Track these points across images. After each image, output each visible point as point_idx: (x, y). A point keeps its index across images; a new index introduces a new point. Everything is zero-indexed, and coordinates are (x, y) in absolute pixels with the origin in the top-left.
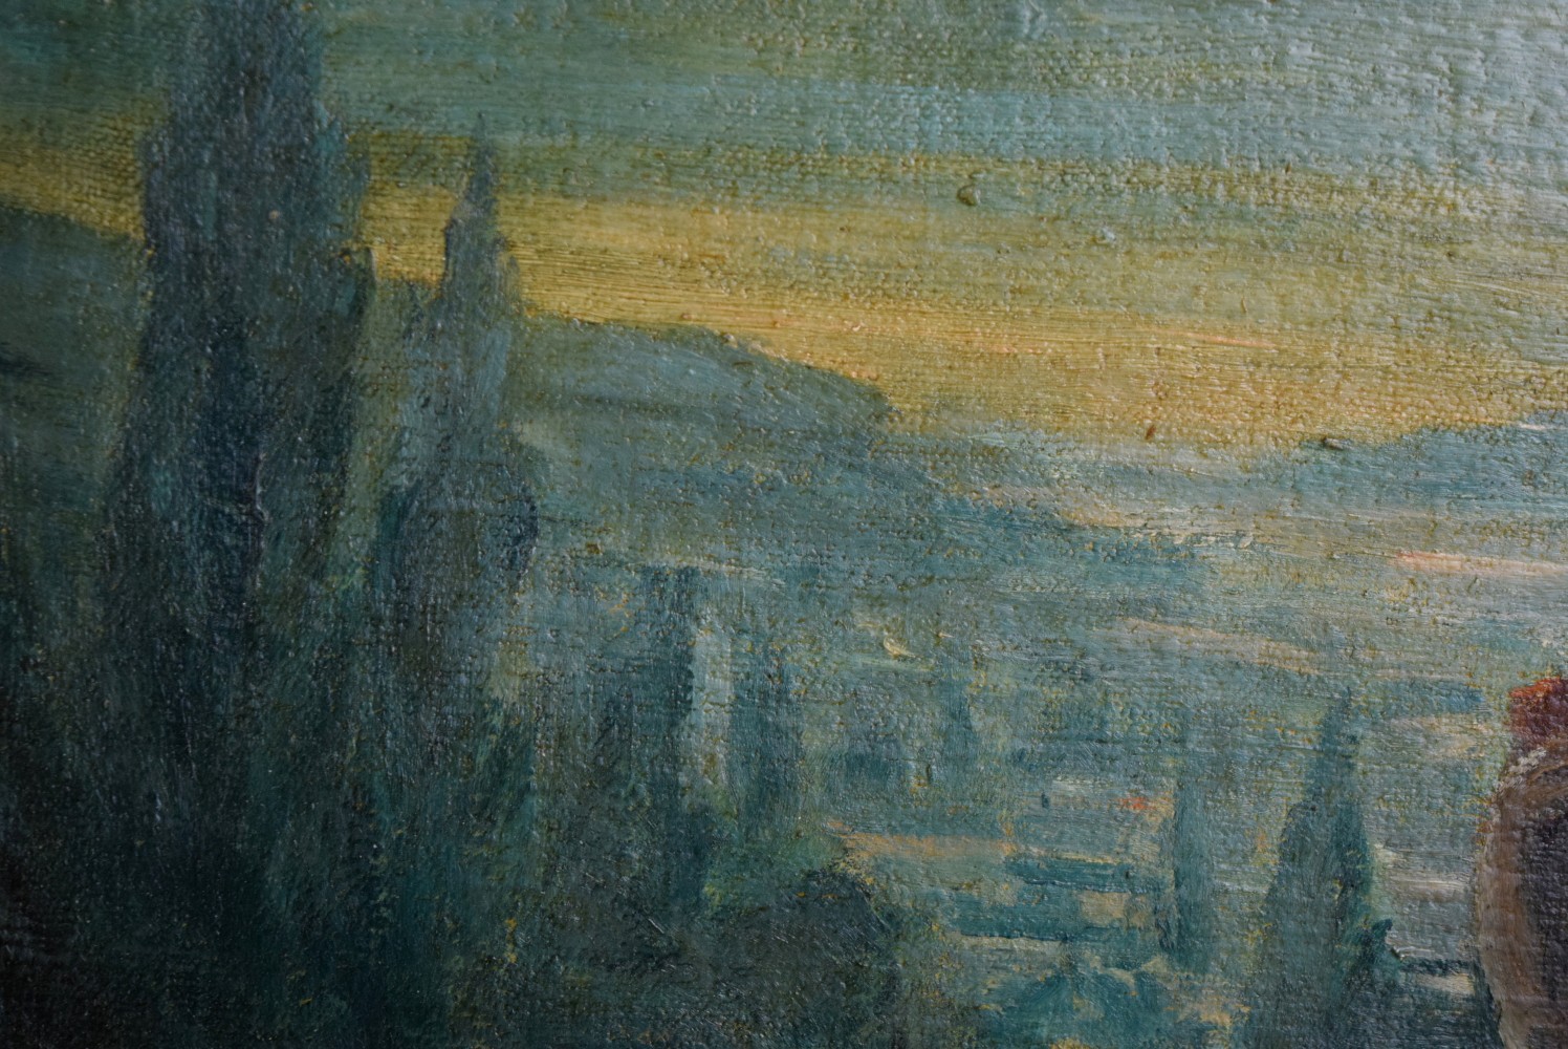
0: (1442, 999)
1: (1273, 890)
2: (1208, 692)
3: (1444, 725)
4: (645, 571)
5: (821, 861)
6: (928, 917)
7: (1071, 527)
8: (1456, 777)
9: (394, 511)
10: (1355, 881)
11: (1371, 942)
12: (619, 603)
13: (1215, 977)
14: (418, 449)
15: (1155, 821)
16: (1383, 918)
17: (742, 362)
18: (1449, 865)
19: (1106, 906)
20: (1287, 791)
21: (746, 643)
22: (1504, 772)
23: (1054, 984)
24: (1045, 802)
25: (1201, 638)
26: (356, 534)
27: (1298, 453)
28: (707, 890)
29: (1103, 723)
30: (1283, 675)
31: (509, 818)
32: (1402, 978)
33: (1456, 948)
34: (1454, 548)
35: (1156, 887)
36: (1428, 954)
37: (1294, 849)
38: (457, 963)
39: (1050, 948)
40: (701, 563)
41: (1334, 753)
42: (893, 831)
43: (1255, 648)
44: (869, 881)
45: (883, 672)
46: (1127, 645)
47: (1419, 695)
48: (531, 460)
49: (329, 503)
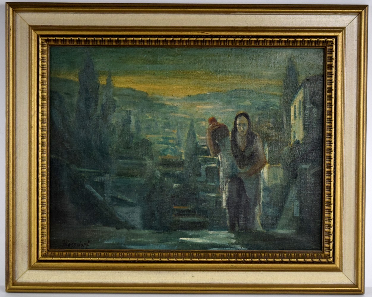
0: (204, 149)
1: (187, 139)
2: (180, 120)
3: (202, 122)
4: (126, 111)
5: (144, 138)
6: (154, 143)
7: (166, 105)
8: (203, 127)
9: (102, 106)
10: (195, 138)
11: (197, 143)
12: (124, 114)
13: (182, 147)
14: (105, 100)
15: (175, 133)
16: (198, 141)
17: (134, 91)
18: (204, 136)
19: (171, 141)
20: (188, 130)
21: (136, 117)
22: (208, 127)
23: (167, 149)
24: (165, 131)
25: (179, 115)
26: (99, 108)
27: (186, 97)
28: (133, 141)
29: (170, 123)
30: (186, 118)
31: (114, 134)
32: (200, 147)
33: (205, 144)
34: (202, 105)
35: (176, 139)
36: (202, 144)
37: (189, 135)
38: (110, 149)
39: (166, 145)
40: (131, 110)
41: (192, 125)
42: (150, 134)
43: (184, 116)
44: (148, 139)
45: (149, 119)
46: (172, 116)
47: (200, 120)
48: (115, 101)
49: (96, 105)
